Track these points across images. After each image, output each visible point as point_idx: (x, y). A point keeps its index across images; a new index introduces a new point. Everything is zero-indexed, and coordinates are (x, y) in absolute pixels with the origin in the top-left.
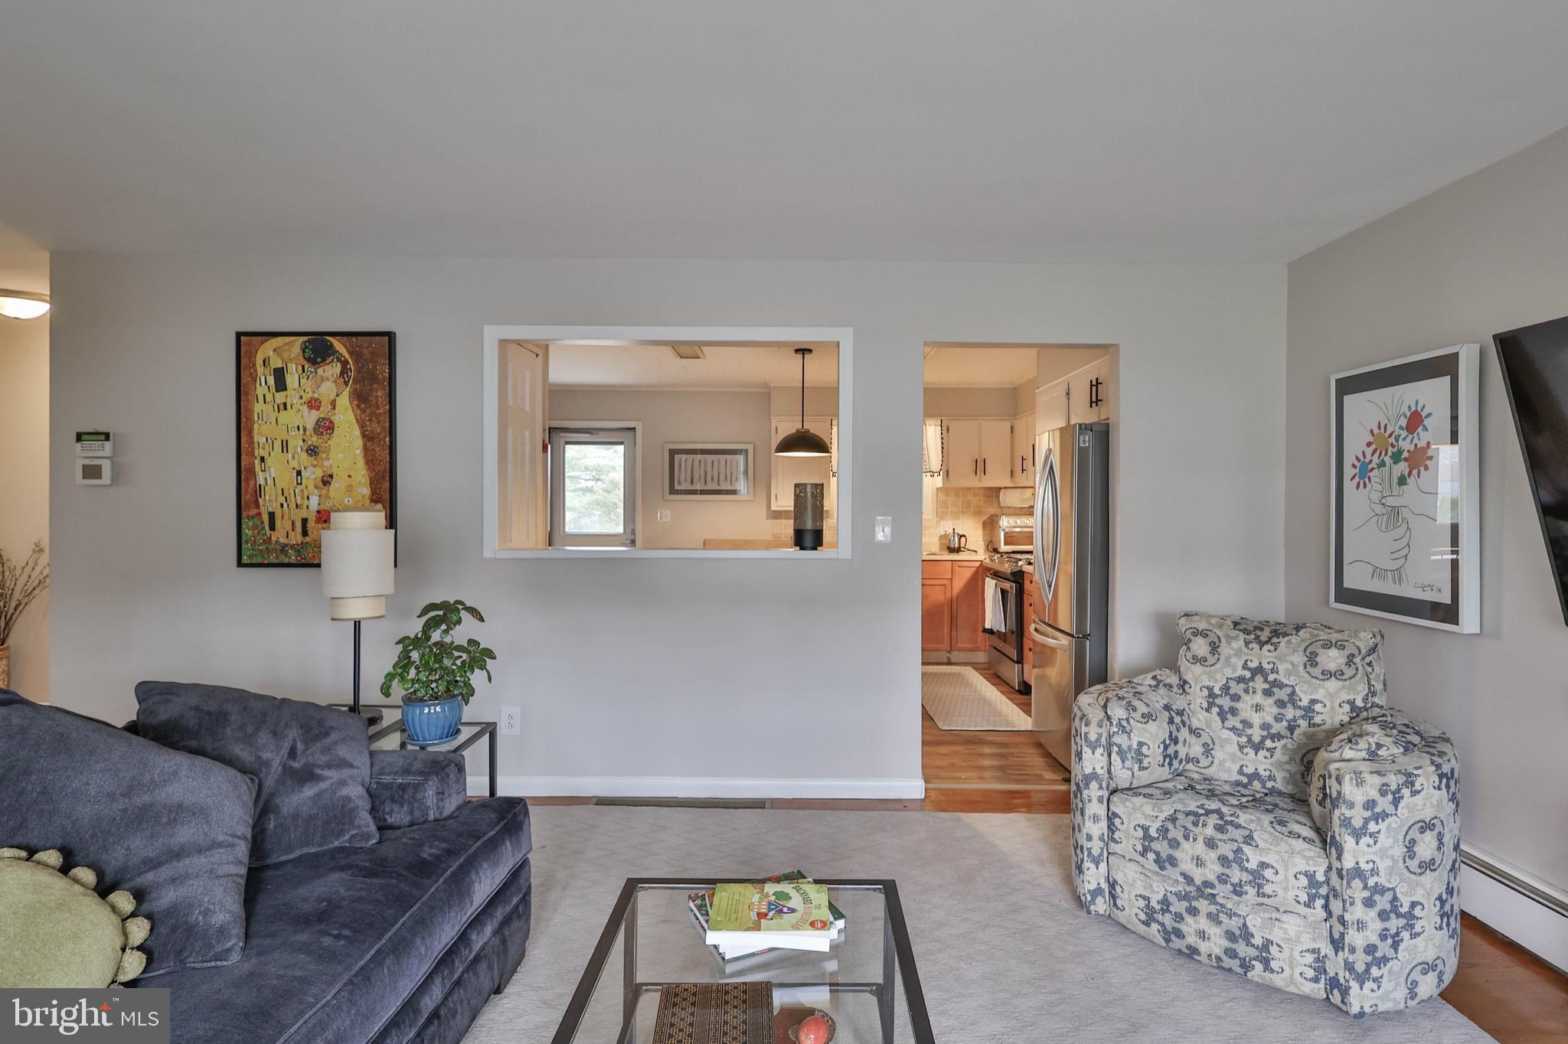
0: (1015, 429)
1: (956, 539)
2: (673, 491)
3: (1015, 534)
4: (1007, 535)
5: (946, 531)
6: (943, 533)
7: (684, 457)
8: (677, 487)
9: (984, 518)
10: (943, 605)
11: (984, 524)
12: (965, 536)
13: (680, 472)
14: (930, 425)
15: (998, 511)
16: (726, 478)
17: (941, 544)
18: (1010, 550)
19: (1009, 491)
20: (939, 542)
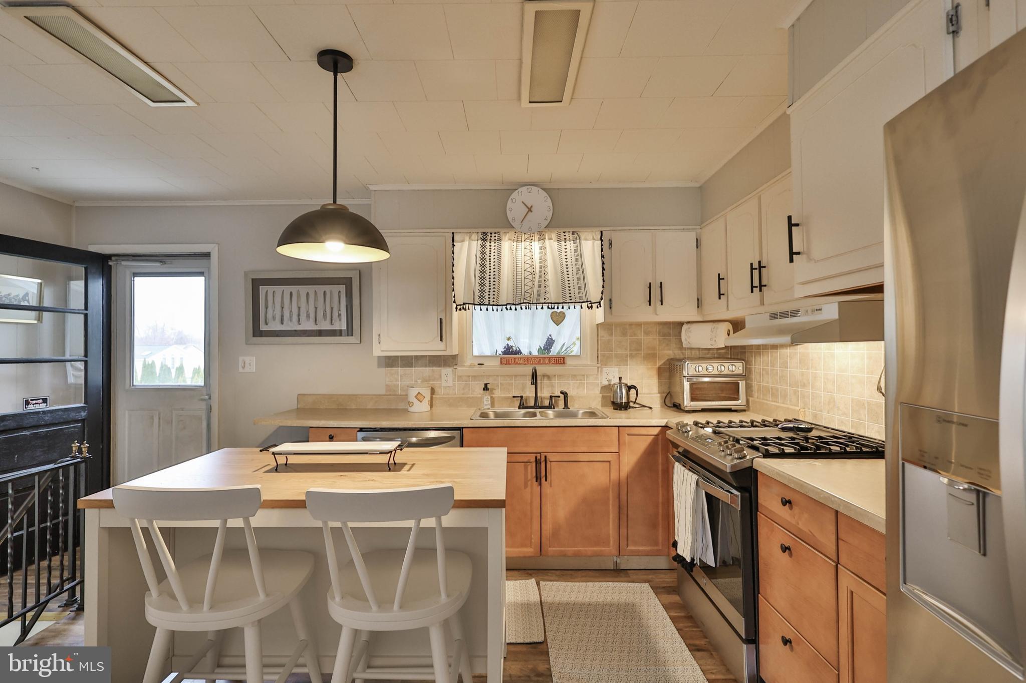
0: (704, 243)
1: (624, 391)
2: (257, 332)
3: (706, 386)
4: (694, 386)
5: (609, 381)
6: (606, 383)
7: (271, 289)
8: (263, 327)
9: (659, 363)
10: (606, 490)
11: (660, 371)
12: (634, 387)
13: (267, 308)
14: (586, 240)
15: (677, 354)
16: (325, 316)
17: (602, 401)
18: (700, 408)
19: (694, 326)
20: (601, 395)
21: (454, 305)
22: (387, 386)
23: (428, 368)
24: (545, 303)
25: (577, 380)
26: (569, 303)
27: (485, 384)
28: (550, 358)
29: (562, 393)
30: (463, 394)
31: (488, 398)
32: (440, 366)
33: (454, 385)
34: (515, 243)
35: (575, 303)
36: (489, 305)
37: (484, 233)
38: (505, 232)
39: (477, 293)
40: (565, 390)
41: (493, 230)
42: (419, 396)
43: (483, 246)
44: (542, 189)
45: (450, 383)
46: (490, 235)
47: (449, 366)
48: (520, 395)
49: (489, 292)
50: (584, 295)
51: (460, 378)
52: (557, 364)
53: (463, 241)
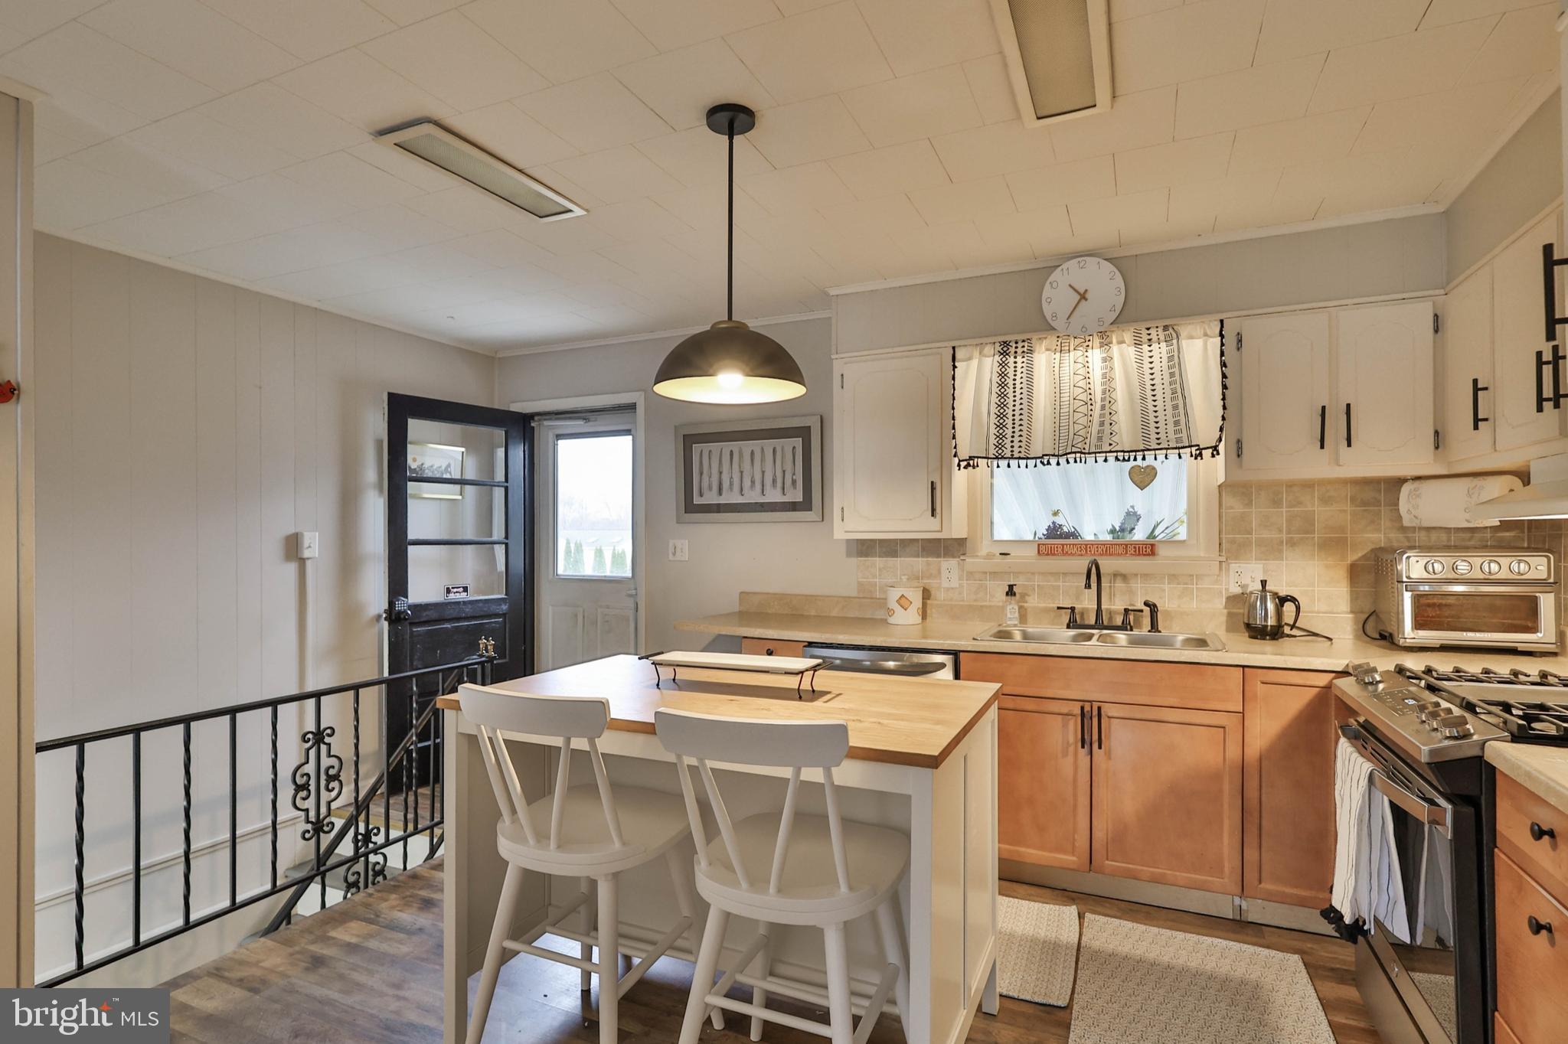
0: (1450, 325)
1: (1271, 606)
2: (690, 508)
3: (1451, 600)
4: (1423, 601)
5: (1242, 586)
6: (1236, 590)
7: (706, 447)
8: (697, 500)
9: (1353, 557)
10: (1216, 777)
11: (1354, 573)
12: (1293, 600)
13: (701, 474)
14: (1191, 337)
15: (1396, 538)
16: (774, 481)
17: (1227, 622)
18: (1437, 643)
19: (1427, 487)
20: (1225, 611)
21: (956, 460)
22: (860, 584)
23: (920, 559)
24: (1110, 452)
25: (1178, 584)
26: (1155, 450)
27: (1009, 586)
28: (1126, 545)
29: (1146, 604)
30: (975, 600)
31: (1013, 608)
32: (939, 556)
33: (961, 586)
34: (1058, 354)
35: (1167, 449)
36: (1012, 458)
37: (1005, 343)
38: (1040, 339)
39: (993, 440)
40: (1152, 599)
41: (1020, 337)
42: (903, 601)
43: (1003, 365)
44: (1105, 259)
45: (955, 584)
46: (1014, 345)
47: (954, 557)
48: (1070, 606)
49: (1013, 437)
50: (1184, 435)
51: (970, 575)
52: (1139, 555)
53: (970, 359)
